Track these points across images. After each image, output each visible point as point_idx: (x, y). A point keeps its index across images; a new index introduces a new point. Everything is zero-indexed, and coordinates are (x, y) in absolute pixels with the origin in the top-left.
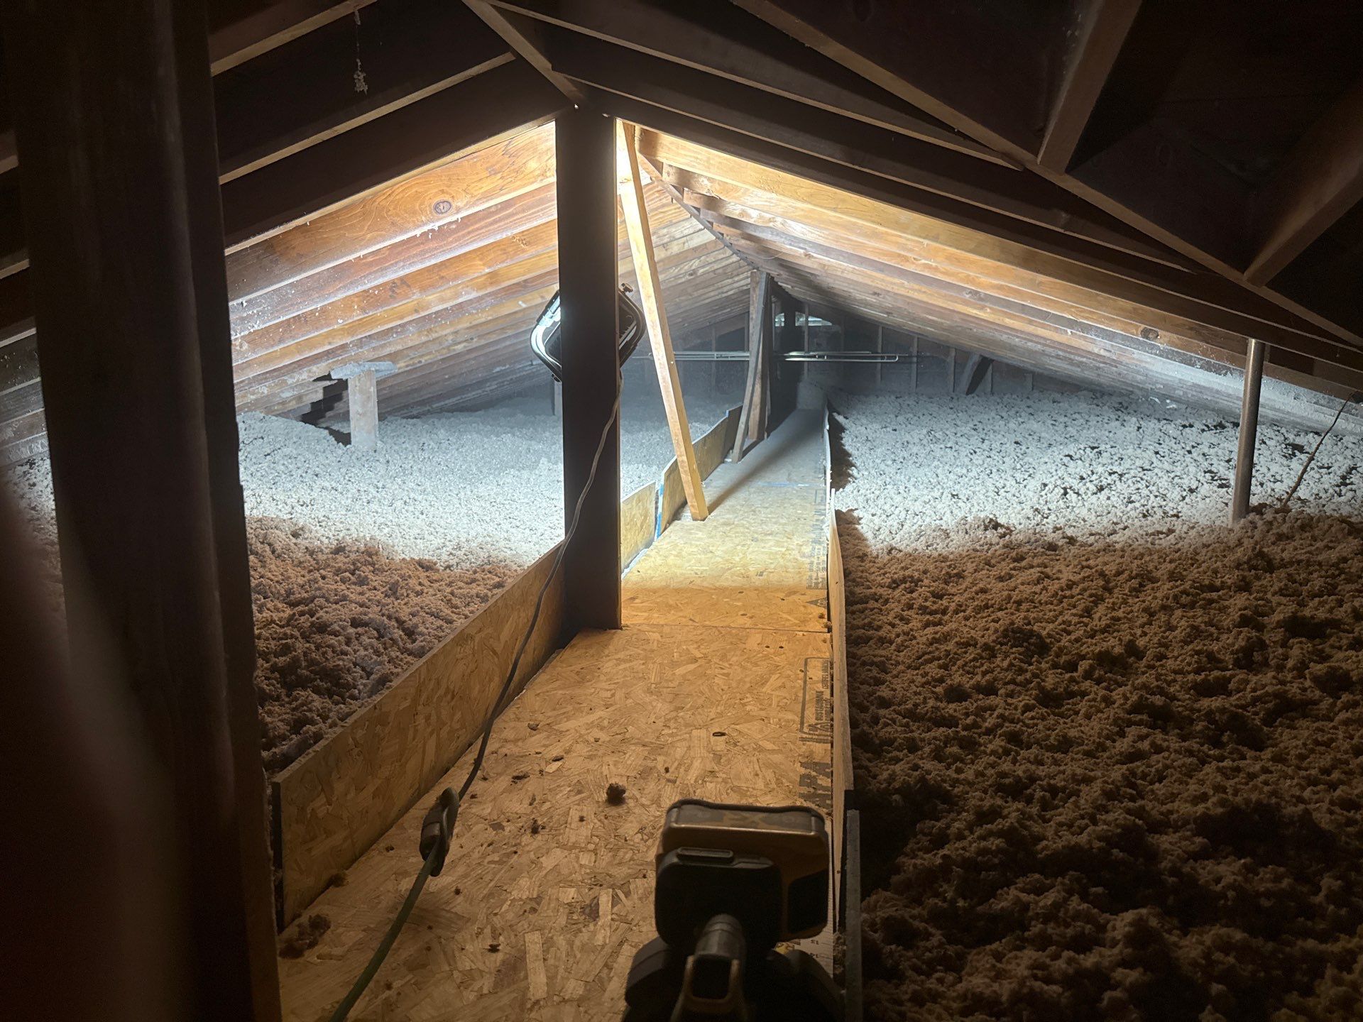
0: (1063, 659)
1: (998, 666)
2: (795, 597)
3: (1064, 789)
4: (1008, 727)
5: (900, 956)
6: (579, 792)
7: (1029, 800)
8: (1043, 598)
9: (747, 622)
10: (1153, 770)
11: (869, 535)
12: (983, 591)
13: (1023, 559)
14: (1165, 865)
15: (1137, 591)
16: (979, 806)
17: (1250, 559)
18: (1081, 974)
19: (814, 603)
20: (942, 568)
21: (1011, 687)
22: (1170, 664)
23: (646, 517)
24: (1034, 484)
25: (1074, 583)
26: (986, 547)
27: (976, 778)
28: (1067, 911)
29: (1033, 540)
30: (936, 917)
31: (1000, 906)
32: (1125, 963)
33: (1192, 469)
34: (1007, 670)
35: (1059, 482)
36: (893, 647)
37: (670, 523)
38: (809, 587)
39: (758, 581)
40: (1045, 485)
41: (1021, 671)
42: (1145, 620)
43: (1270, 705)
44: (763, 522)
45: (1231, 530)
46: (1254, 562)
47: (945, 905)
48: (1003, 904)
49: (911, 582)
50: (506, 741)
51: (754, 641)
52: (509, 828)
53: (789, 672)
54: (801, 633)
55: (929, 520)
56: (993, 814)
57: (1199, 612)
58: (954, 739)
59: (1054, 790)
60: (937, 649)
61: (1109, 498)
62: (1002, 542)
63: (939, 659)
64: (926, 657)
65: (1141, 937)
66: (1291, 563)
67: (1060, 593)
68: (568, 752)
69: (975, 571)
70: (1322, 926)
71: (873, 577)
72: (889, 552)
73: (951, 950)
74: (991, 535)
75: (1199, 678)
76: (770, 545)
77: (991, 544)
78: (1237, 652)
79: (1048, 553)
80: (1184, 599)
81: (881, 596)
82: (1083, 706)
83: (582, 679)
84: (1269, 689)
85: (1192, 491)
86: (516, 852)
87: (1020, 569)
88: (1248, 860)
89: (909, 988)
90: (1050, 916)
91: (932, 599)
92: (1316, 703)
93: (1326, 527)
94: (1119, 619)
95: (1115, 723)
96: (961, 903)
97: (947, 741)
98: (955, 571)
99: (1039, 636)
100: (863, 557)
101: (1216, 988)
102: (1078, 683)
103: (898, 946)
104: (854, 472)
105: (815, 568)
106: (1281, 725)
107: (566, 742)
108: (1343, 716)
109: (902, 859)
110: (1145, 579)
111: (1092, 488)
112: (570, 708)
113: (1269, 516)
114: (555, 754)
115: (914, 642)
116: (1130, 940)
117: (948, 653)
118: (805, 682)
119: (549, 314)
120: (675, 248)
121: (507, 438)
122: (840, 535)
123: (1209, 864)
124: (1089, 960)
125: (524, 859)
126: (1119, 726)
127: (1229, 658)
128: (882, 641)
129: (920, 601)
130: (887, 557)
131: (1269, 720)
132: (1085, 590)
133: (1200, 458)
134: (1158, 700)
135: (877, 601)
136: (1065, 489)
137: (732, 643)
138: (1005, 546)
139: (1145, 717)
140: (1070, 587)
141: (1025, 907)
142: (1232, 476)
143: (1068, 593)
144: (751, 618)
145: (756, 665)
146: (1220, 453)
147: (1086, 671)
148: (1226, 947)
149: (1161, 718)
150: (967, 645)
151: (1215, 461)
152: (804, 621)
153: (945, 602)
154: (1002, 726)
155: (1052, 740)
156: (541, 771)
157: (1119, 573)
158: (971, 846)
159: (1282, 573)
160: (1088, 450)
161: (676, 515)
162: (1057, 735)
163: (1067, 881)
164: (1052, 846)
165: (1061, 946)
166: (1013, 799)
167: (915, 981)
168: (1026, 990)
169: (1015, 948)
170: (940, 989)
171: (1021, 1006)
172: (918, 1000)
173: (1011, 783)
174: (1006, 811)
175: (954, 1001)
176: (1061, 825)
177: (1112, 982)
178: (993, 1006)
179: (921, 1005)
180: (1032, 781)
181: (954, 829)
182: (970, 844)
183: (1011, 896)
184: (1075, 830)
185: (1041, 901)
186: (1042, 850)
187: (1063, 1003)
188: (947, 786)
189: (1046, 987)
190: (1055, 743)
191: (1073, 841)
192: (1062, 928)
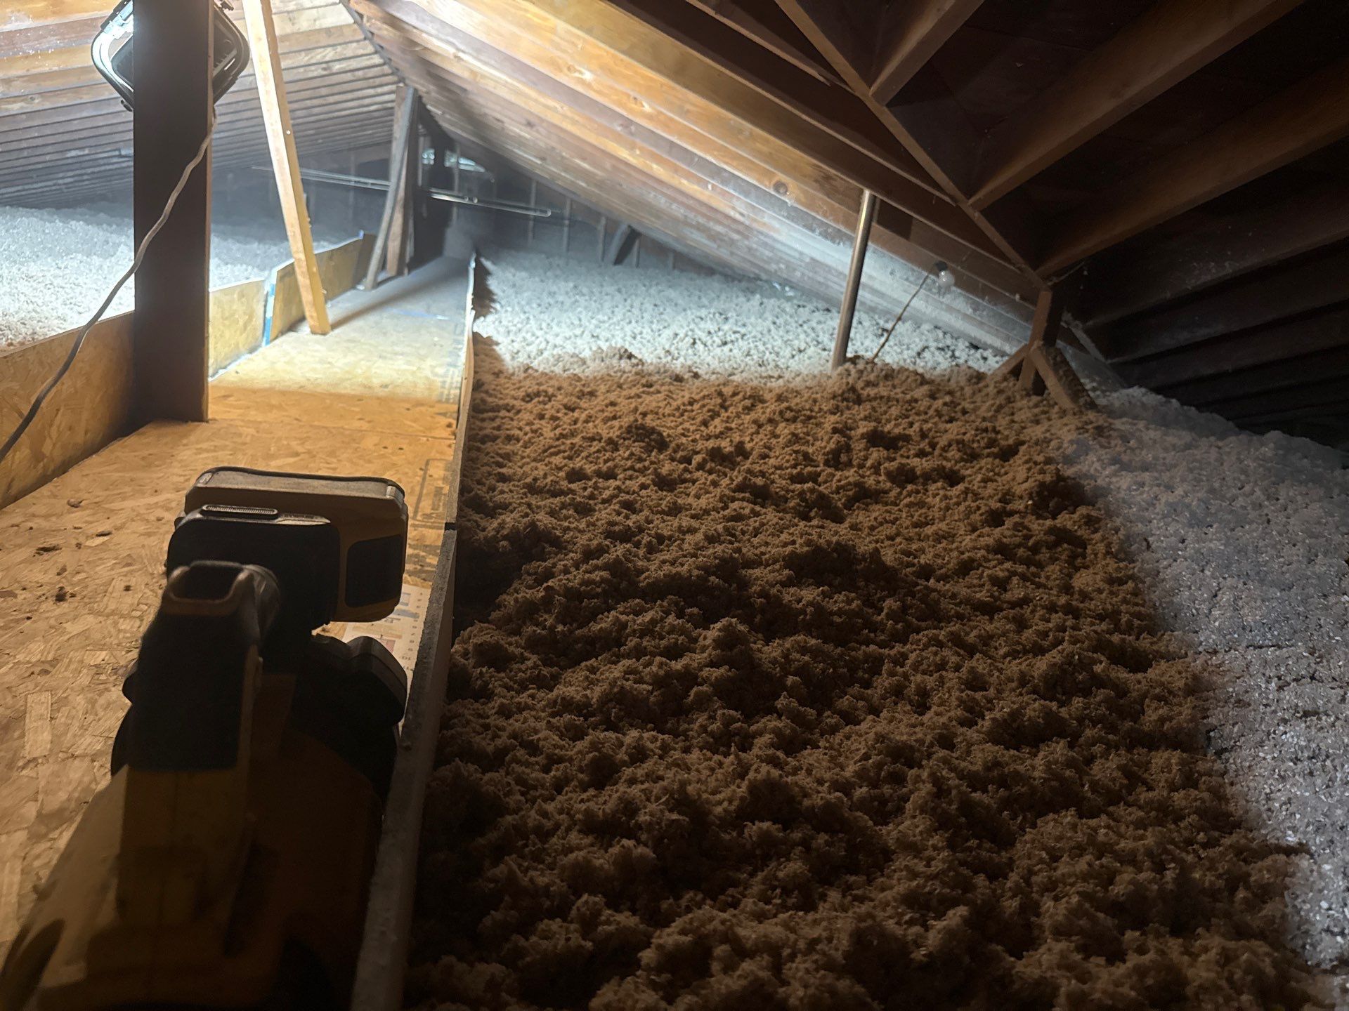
0: (680, 454)
1: (620, 455)
2: (423, 409)
3: (670, 538)
4: (624, 497)
5: (491, 677)
6: (128, 565)
7: (637, 545)
8: (667, 411)
9: (365, 425)
10: (751, 528)
11: (507, 358)
12: (613, 404)
13: (651, 386)
14: (755, 588)
15: (748, 409)
16: (588, 545)
17: (843, 393)
18: (670, 675)
19: (444, 414)
20: (576, 386)
21: (630, 472)
22: (772, 461)
23: (251, 317)
24: (668, 333)
25: (696, 401)
26: (619, 374)
27: (588, 526)
28: (662, 628)
29: (662, 370)
30: (534, 644)
31: (599, 627)
32: (712, 664)
33: (802, 336)
34: (627, 459)
35: (690, 333)
36: (521, 443)
37: (282, 333)
38: (440, 401)
39: (382, 393)
40: (676, 335)
41: (640, 460)
42: (753, 430)
43: (850, 493)
44: (393, 344)
45: (829, 377)
46: (846, 395)
47: (544, 632)
48: (603, 625)
49: (545, 396)
50: (34, 516)
51: (369, 442)
52: (22, 595)
53: (407, 470)
54: (425, 439)
55: (570, 348)
56: (601, 550)
57: (799, 425)
58: (570, 505)
59: (660, 539)
60: (563, 443)
61: (731, 350)
62: (634, 370)
63: (565, 451)
64: (552, 450)
65: (728, 642)
66: (875, 398)
67: (682, 407)
68: (117, 529)
69: (608, 391)
70: (883, 637)
71: (507, 391)
72: (526, 371)
73: (545, 671)
74: (625, 364)
75: (795, 472)
76: (400, 364)
77: (624, 372)
78: (828, 453)
79: (675, 383)
80: (788, 415)
81: (513, 407)
82: (693, 490)
83: (148, 464)
84: (851, 479)
85: (800, 351)
86: (29, 618)
87: (648, 393)
88: (826, 588)
89: (497, 702)
90: (646, 631)
91: (564, 411)
92: (886, 492)
93: (904, 378)
94: (731, 429)
95: (721, 500)
96: (560, 628)
97: (564, 506)
98: (589, 390)
99: (660, 434)
100: (497, 374)
101: (791, 680)
102: (691, 473)
103: (489, 668)
104: (497, 306)
105: (447, 385)
106: (858, 508)
107: (117, 520)
108: (908, 500)
109: (504, 596)
110: (756, 399)
111: (718, 341)
112: (127, 489)
113: (861, 366)
114: (100, 530)
115: (541, 438)
116: (718, 643)
117: (573, 445)
118: (424, 479)
119: (119, 19)
120: (304, 24)
121: (78, 225)
122: (476, 354)
123: (792, 590)
124: (677, 665)
125: (42, 625)
126: (725, 502)
127: (820, 458)
128: (509, 438)
129: (553, 412)
130: (523, 375)
131: (849, 505)
132: (704, 406)
133: (809, 331)
134: (759, 481)
135: (509, 411)
136: (694, 340)
137: (343, 442)
138: (637, 374)
139: (747, 495)
140: (691, 404)
141: (624, 626)
142: (832, 345)
143: (689, 408)
144: (369, 422)
145: (370, 462)
146: (826, 328)
147: (699, 464)
148: (804, 650)
149: (761, 495)
150: (592, 439)
151: (821, 334)
152: (430, 429)
153: (576, 414)
154: (617, 496)
155: (663, 506)
156: (79, 545)
157: (735, 394)
158: (576, 578)
159: (868, 406)
160: (717, 315)
161: (292, 326)
162: (668, 502)
163: (665, 604)
164: (654, 575)
165: (653, 655)
166: (621, 542)
167: (504, 697)
168: (616, 690)
169: (610, 663)
170: (530, 701)
171: (610, 705)
172: (505, 713)
173: (620, 531)
174: (613, 549)
175: (544, 711)
176: (664, 562)
177: (699, 680)
178: (582, 708)
179: (508, 717)
180: (641, 530)
181: (560, 566)
182: (575, 576)
183: (611, 618)
184: (677, 564)
185: (640, 620)
186: (645, 579)
187: (652, 699)
188: (558, 533)
189: (635, 686)
190: (666, 509)
191: (674, 571)
192: (657, 641)
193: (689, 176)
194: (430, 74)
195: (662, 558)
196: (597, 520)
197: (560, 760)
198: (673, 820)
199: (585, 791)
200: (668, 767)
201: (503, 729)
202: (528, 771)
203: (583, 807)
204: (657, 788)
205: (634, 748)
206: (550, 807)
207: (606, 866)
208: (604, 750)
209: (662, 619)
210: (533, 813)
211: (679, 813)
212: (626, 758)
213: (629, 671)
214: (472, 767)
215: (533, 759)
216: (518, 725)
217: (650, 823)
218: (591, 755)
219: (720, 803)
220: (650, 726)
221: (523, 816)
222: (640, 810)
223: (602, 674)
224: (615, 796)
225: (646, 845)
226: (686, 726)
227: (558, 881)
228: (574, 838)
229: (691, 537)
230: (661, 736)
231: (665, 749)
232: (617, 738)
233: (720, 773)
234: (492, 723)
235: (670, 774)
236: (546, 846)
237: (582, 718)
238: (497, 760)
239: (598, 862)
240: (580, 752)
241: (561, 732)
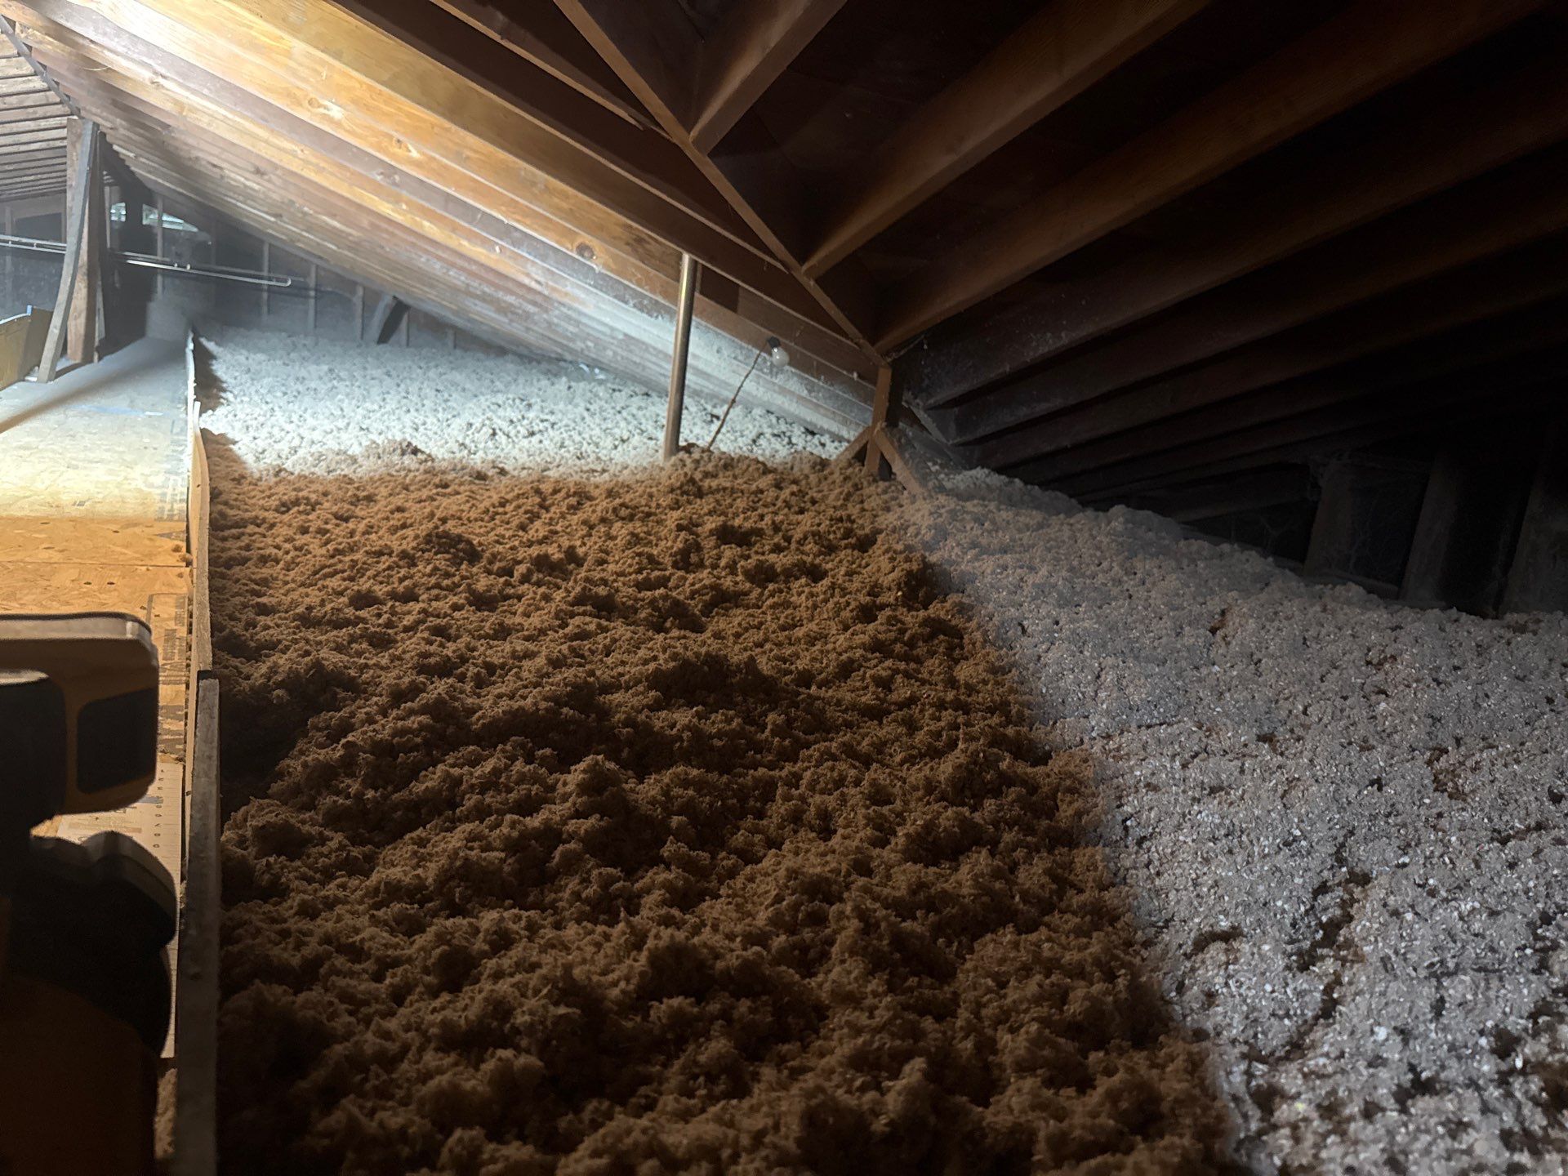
0: (497, 565)
1: (419, 571)
2: (137, 530)
3: (502, 666)
4: (433, 621)
5: (282, 868)
7: (462, 678)
8: (473, 515)
9: (54, 556)
10: (601, 646)
11: (250, 459)
12: (400, 509)
13: (446, 486)
14: (620, 717)
15: (574, 509)
16: (397, 684)
17: (682, 485)
18: (526, 836)
19: (169, 536)
20: (348, 490)
21: (435, 592)
22: (611, 567)
24: (458, 423)
25: (507, 501)
26: (403, 473)
27: (392, 661)
28: (508, 778)
29: (459, 467)
30: (335, 819)
31: (423, 787)
32: (578, 814)
33: (623, 424)
34: (430, 575)
35: (487, 422)
36: (281, 565)
38: (160, 519)
39: (75, 512)
40: (471, 425)
41: (448, 575)
42: (584, 532)
43: (707, 598)
44: (86, 449)
45: (662, 469)
46: (686, 488)
47: (348, 802)
48: (429, 784)
49: (306, 504)
51: (64, 577)
54: (144, 568)
55: (332, 444)
56: (415, 690)
57: (638, 524)
58: (361, 636)
59: (491, 668)
60: (340, 561)
61: (541, 442)
62: (422, 468)
63: (343, 571)
64: (326, 570)
65: (595, 785)
66: (718, 490)
67: (492, 509)
69: (391, 495)
70: (770, 758)
71: (253, 501)
72: (277, 474)
73: (356, 852)
74: (409, 461)
75: (640, 577)
76: (99, 474)
77: (410, 471)
78: (676, 554)
79: (477, 482)
80: (623, 512)
81: (264, 520)
82: (520, 608)
84: (707, 582)
85: (623, 441)
87: (444, 495)
88: (700, 708)
89: (295, 900)
90: (489, 784)
91: (334, 521)
92: (746, 594)
93: (744, 467)
94: (556, 532)
95: (557, 617)
96: (370, 794)
97: (353, 639)
98: (365, 493)
99: (469, 542)
100: (239, 480)
101: (675, 820)
102: (514, 587)
103: (279, 856)
104: (229, 396)
105: (168, 498)
106: (717, 614)
108: (770, 602)
109: (288, 761)
110: (582, 496)
111: (523, 432)
113: (696, 455)
115: (309, 556)
116: (583, 788)
117: (354, 562)
122: (208, 456)
123: (663, 714)
124: (535, 822)
126: (562, 619)
127: (667, 560)
128: (264, 560)
129: (319, 523)
130: (274, 480)
131: (707, 610)
132: (519, 507)
133: (629, 418)
134: (602, 591)
135: (258, 526)
136: (494, 430)
138: (426, 472)
139: (589, 608)
140: (502, 505)
141: (458, 781)
143: (501, 510)
144: (61, 551)
146: (648, 414)
147: (523, 575)
148: (686, 783)
149: (605, 607)
150: (380, 554)
151: (643, 421)
152: (150, 555)
153: (351, 525)
154: (423, 622)
155: (486, 629)
157: (556, 492)
158: (385, 728)
159: (710, 499)
160: (517, 401)
162: (493, 623)
163: (508, 747)
164: (490, 713)
165: (502, 813)
166: (440, 678)
167: (304, 892)
168: (458, 863)
169: (442, 831)
170: (341, 894)
171: (452, 884)
172: (308, 911)
173: (437, 664)
174: (431, 687)
175: (361, 903)
176: (500, 696)
177: (564, 836)
178: (415, 893)
179: (313, 917)
180: (464, 660)
181: (361, 715)
182: (383, 726)
183: (439, 773)
184: (517, 697)
185: (478, 771)
186: (478, 720)
187: (506, 868)
188: (352, 672)
189: (484, 855)
190: (491, 632)
191: (516, 705)
192: (504, 795)
193: (471, 237)
194: (115, 103)
195: (498, 691)
196: (404, 652)
197: (396, 963)
198: (561, 1016)
199: (436, 996)
200: (543, 950)
201: (310, 933)
202: (354, 982)
203: (438, 1017)
204: (534, 979)
205: (495, 932)
206: (392, 1024)
207: (480, 1089)
208: (455, 942)
209: (507, 767)
210: (369, 1036)
211: (567, 1006)
212: (486, 947)
213: (472, 838)
214: (279, 989)
215: (357, 967)
216: (330, 925)
217: (532, 1024)
218: (438, 951)
219: (615, 984)
220: (508, 902)
221: (356, 1043)
222: (515, 1009)
223: (434, 846)
224: (479, 997)
225: (528, 1052)
226: (553, 895)
227: (417, 1119)
228: (430, 1058)
229: (530, 663)
230: (525, 914)
231: (532, 929)
232: (470, 924)
233: (608, 948)
234: (294, 928)
235: (547, 959)
236: (394, 1076)
237: (416, 906)
238: (308, 975)
239: (469, 1085)
240: (422, 949)
241: (390, 927)
